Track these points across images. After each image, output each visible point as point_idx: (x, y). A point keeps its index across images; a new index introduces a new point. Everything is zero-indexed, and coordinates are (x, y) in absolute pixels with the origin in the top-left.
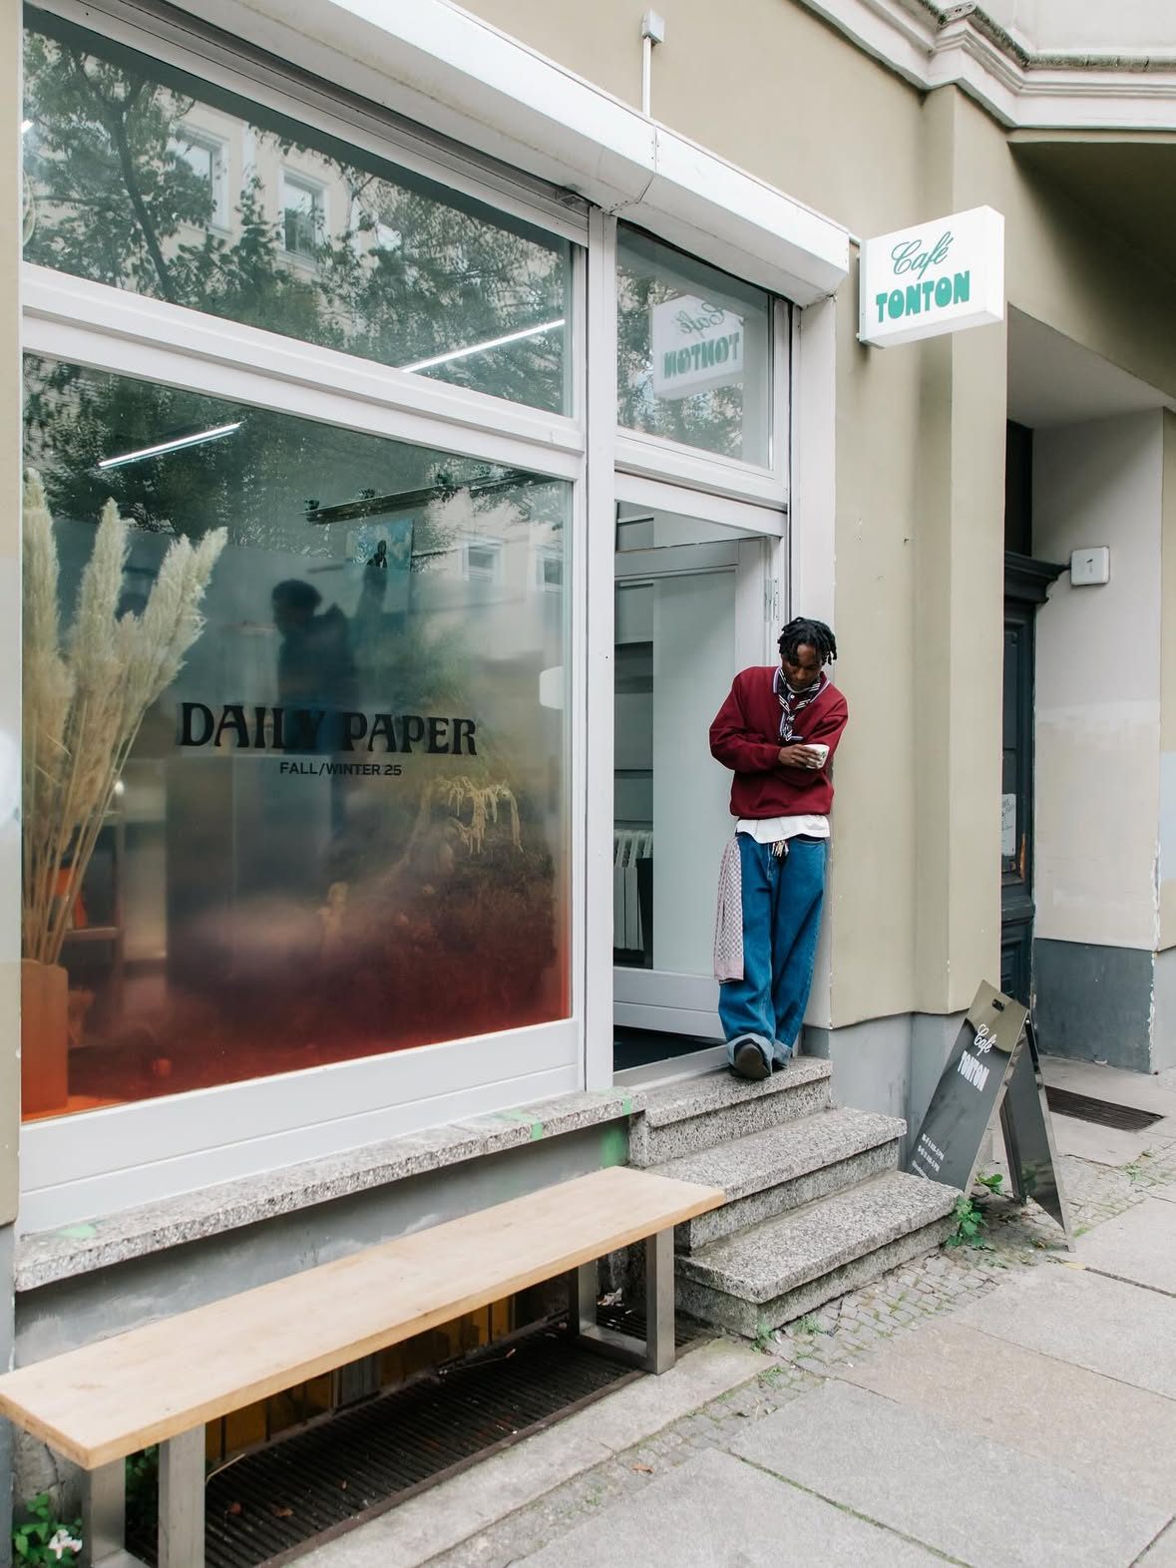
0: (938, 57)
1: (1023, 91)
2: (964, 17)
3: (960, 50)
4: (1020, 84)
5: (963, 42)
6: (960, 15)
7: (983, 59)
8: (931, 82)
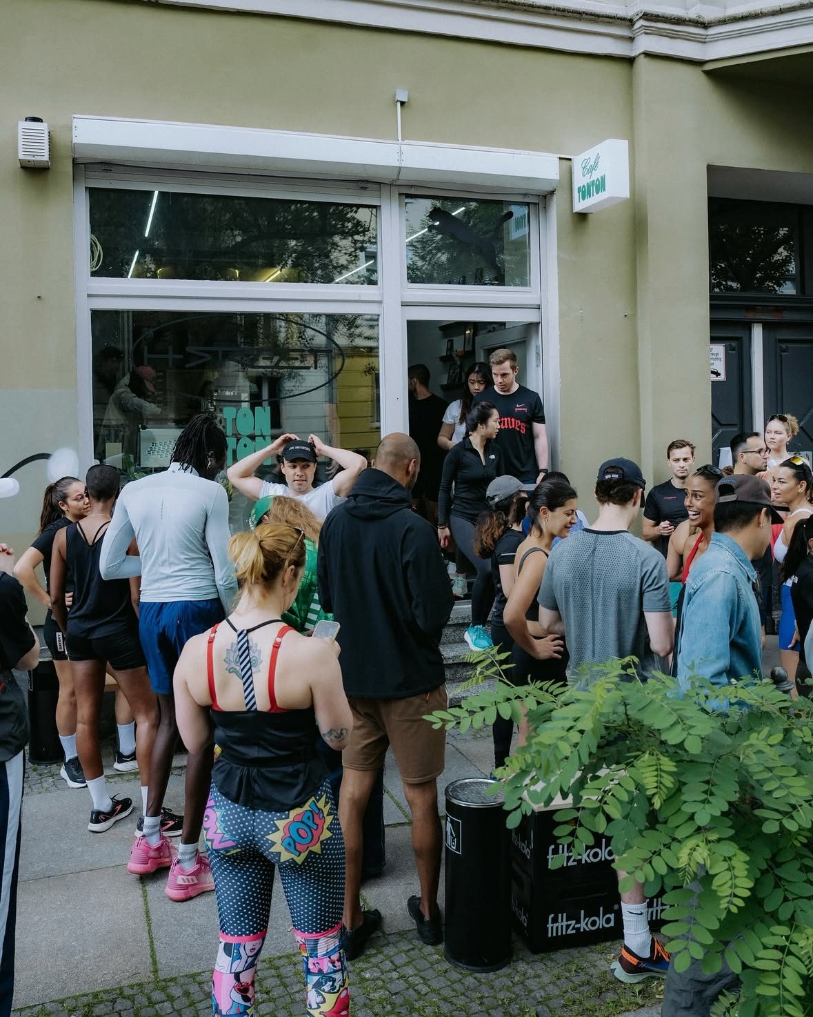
0: (636, 39)
1: (707, 40)
2: (641, 18)
3: (643, 34)
4: (704, 37)
5: (644, 31)
6: (638, 17)
7: (665, 34)
8: (633, 54)
